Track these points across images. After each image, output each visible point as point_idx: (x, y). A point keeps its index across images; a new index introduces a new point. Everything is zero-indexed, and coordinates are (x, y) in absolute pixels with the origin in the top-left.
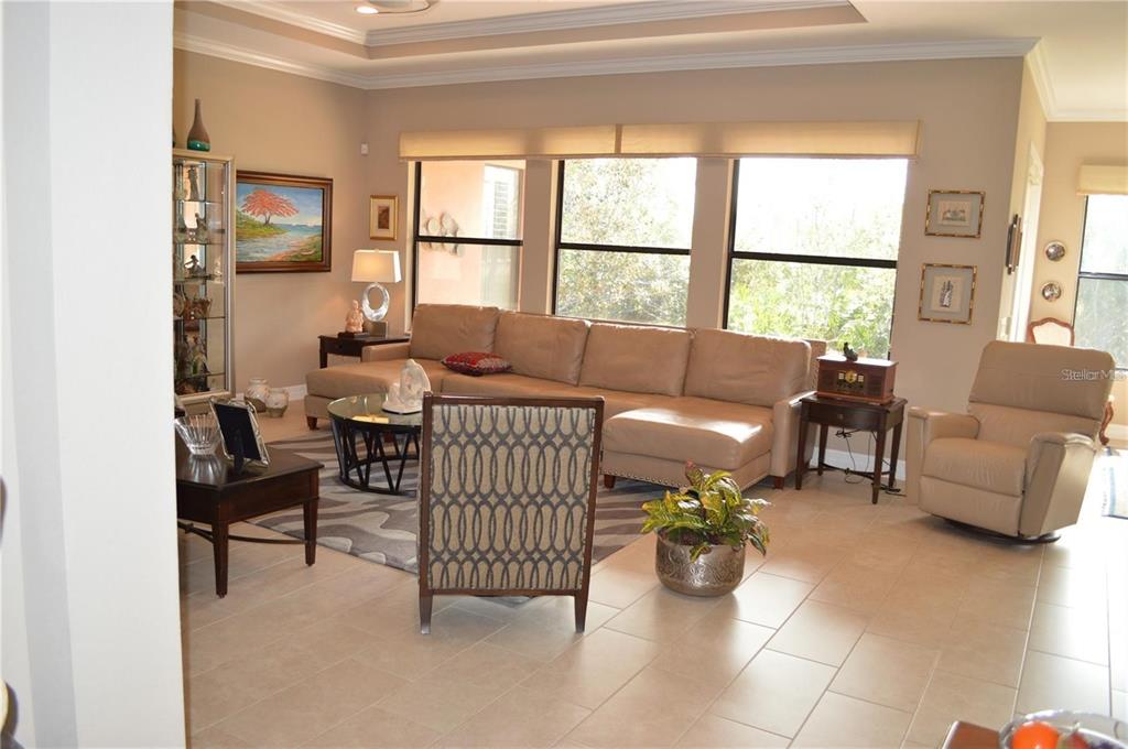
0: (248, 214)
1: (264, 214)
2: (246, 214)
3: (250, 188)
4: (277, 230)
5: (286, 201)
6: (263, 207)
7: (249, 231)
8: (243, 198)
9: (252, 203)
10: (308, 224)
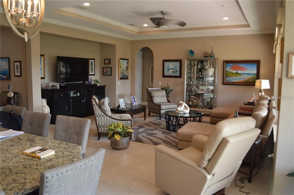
0: (231, 71)
1: (236, 70)
2: (230, 71)
3: (232, 65)
4: (240, 74)
5: (243, 67)
6: (236, 69)
7: (231, 74)
8: (229, 67)
9: (232, 68)
10: (251, 73)
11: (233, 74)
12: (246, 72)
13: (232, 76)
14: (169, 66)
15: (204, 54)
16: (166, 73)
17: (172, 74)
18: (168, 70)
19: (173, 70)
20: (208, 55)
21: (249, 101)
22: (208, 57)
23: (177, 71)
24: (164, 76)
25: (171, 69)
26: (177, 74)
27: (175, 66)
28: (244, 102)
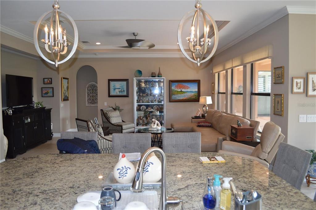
0: (176, 89)
3: (176, 84)
4: (184, 92)
5: (186, 86)
6: (180, 88)
7: (176, 93)
8: (174, 86)
9: (177, 87)
10: (193, 91)
11: (178, 92)
12: (189, 90)
13: (177, 94)
14: (115, 85)
15: (151, 74)
16: (112, 93)
17: (119, 94)
18: (115, 89)
19: (119, 90)
20: (156, 75)
21: (197, 115)
22: (155, 77)
23: (124, 91)
24: (110, 96)
25: (118, 89)
26: (124, 93)
27: (122, 85)
28: (192, 116)
